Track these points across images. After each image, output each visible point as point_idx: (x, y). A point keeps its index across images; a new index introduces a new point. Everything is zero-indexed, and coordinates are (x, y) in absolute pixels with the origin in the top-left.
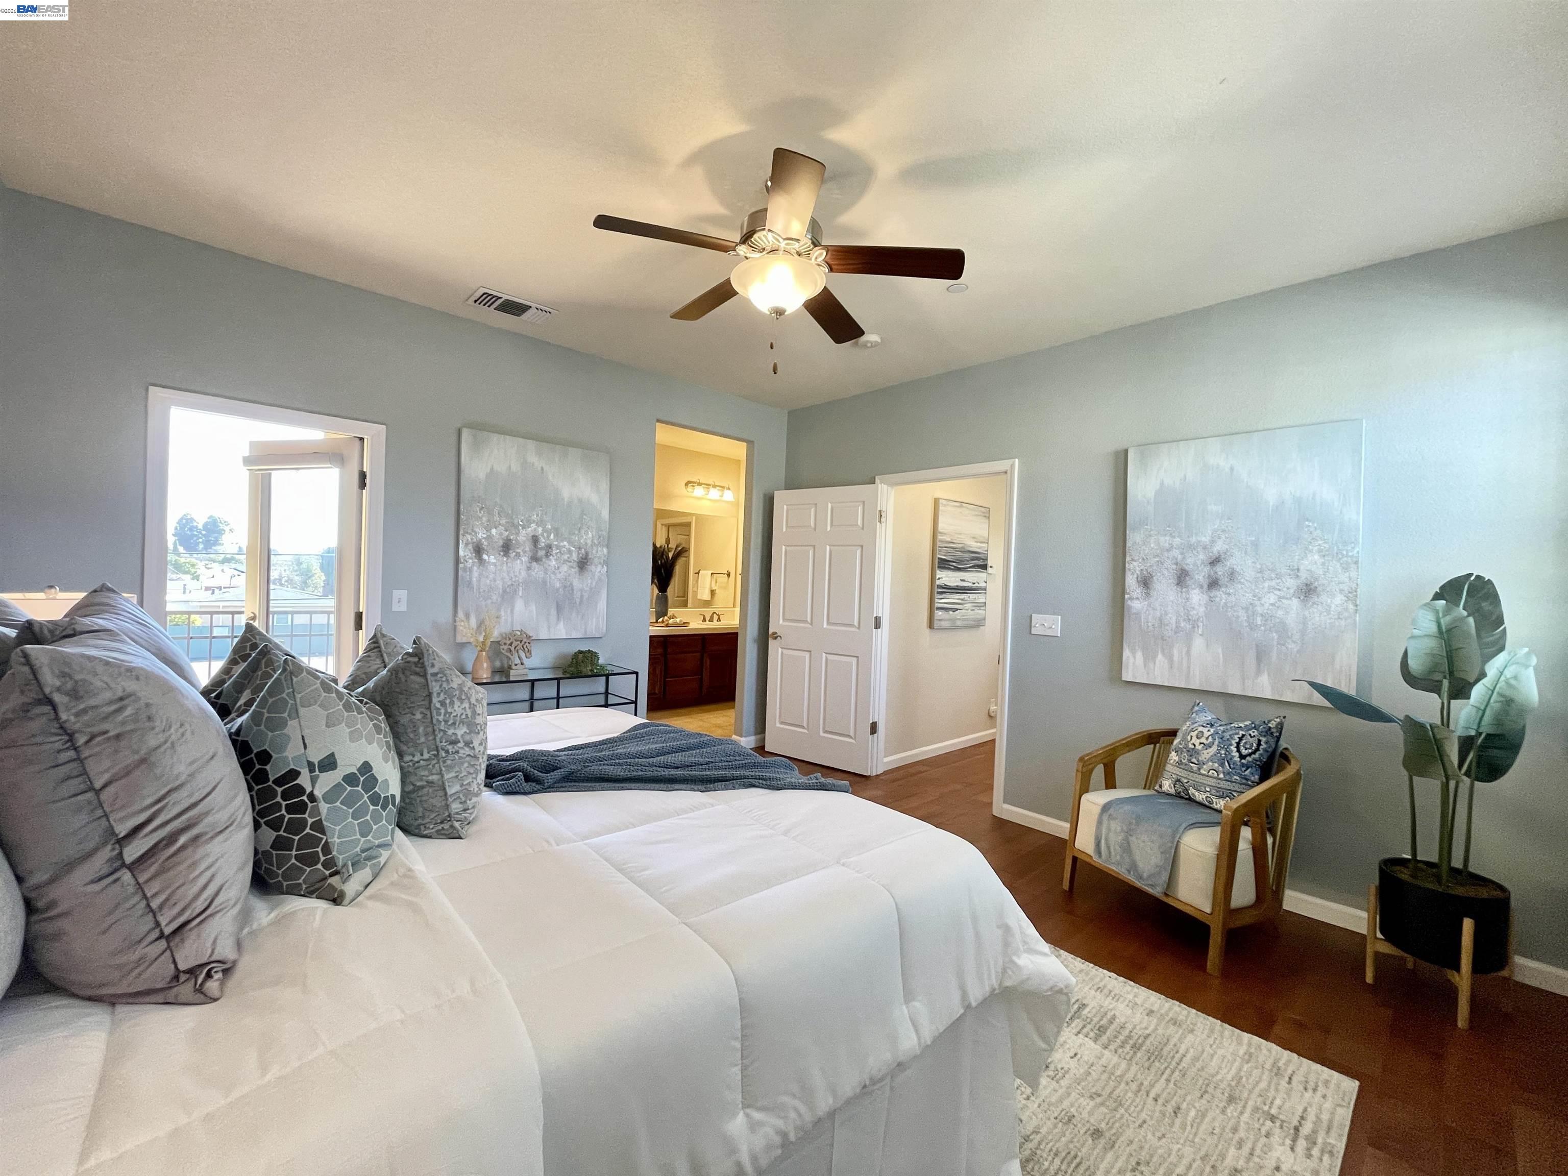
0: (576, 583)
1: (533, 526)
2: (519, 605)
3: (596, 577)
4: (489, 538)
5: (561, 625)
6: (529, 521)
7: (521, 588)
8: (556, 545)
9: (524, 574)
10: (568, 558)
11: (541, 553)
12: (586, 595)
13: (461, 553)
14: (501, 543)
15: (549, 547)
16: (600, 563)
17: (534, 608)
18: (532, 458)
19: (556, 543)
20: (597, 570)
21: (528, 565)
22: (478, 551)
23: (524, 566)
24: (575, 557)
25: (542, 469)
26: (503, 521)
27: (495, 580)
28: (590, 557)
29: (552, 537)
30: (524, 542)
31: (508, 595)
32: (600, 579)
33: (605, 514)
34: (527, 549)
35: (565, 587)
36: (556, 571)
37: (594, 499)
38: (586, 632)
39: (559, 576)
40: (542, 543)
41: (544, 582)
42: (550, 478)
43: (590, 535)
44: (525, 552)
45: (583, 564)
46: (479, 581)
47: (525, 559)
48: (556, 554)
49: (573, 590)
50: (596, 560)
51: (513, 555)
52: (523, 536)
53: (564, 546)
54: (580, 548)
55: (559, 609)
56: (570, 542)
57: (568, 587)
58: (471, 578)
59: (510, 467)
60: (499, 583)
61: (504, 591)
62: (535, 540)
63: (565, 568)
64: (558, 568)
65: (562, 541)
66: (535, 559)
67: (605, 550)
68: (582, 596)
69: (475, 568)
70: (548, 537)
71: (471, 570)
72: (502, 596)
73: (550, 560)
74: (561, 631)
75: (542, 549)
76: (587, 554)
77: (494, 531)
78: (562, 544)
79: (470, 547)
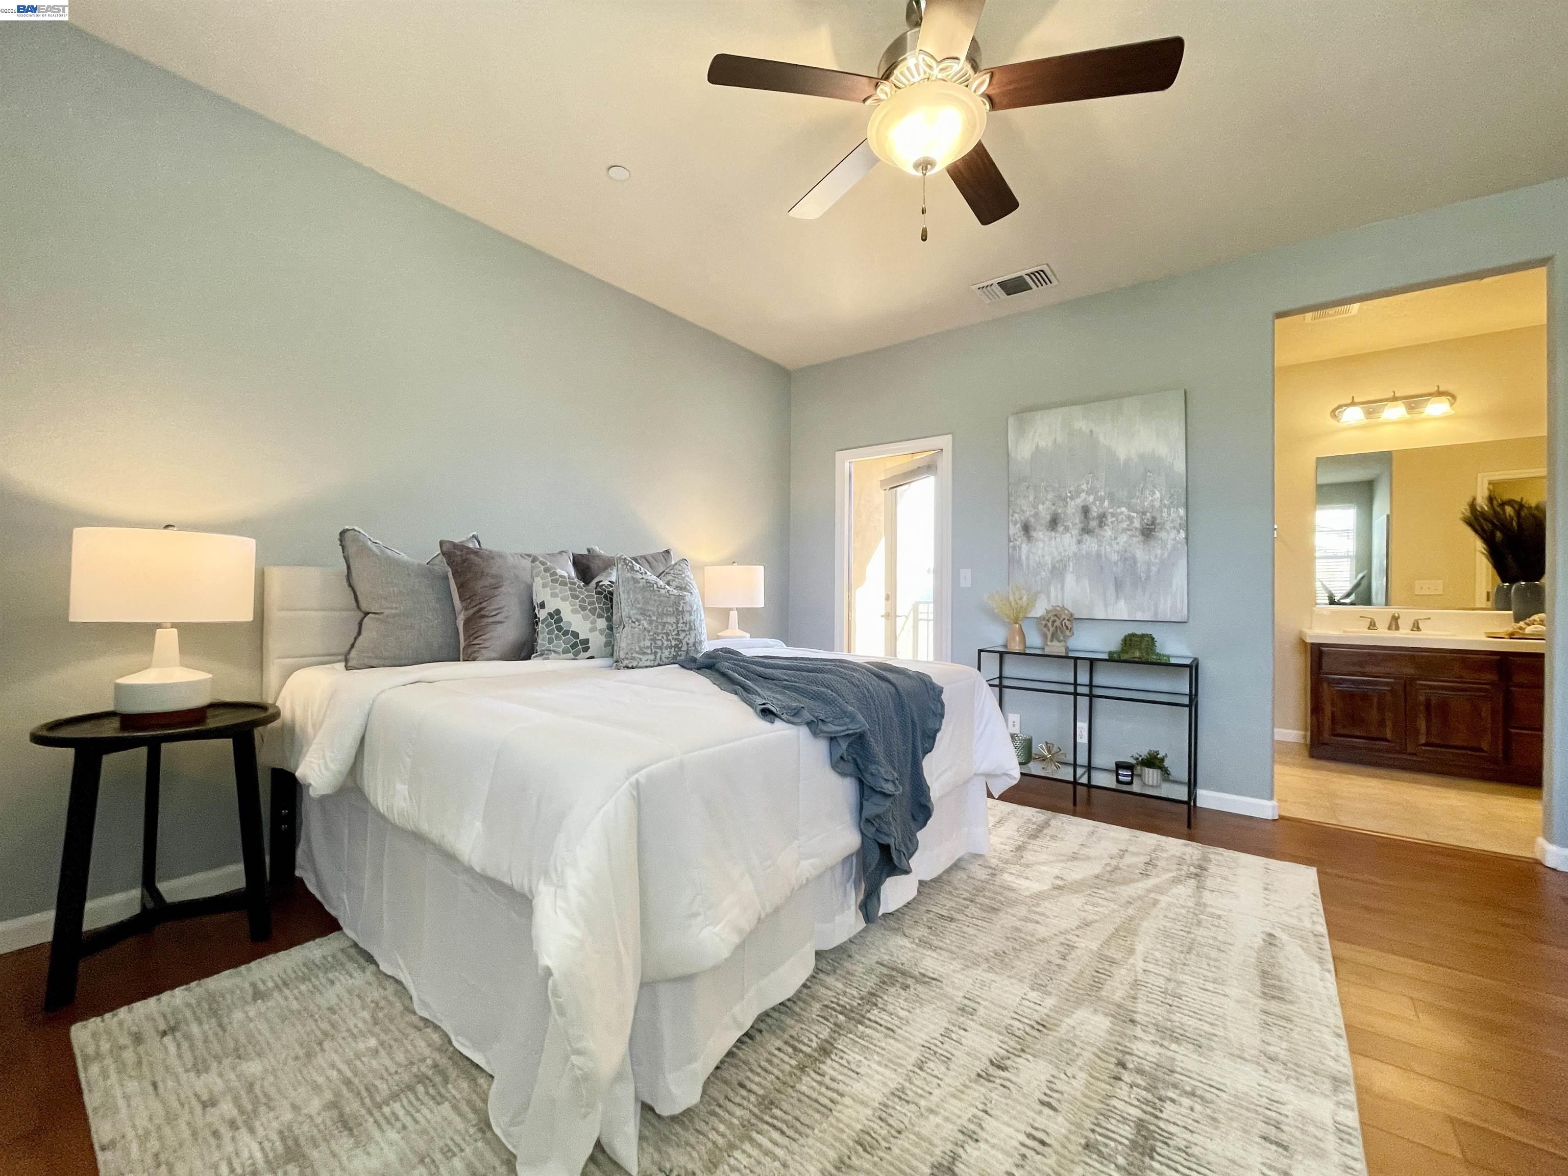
0: (1140, 553)
1: (1083, 495)
2: (1070, 579)
3: (1169, 546)
4: (1036, 515)
5: (1122, 604)
6: (1078, 492)
7: (1071, 564)
8: (1112, 513)
9: (1074, 548)
10: (1128, 525)
11: (1094, 524)
12: (1154, 569)
13: (1011, 532)
14: (1048, 518)
15: (1102, 518)
16: (1174, 528)
17: (1087, 584)
18: (1081, 425)
19: (1111, 510)
20: (1171, 537)
21: (1079, 538)
22: (1026, 529)
23: (1074, 540)
24: (1137, 524)
25: (1091, 431)
26: (1050, 496)
27: (1043, 556)
28: (1158, 521)
29: (1106, 503)
30: (1074, 514)
31: (1058, 571)
32: (1174, 548)
33: (1180, 466)
34: (1077, 521)
35: (1126, 559)
36: (1114, 542)
37: (1163, 450)
38: (1156, 613)
39: (1116, 547)
40: (1095, 511)
41: (1099, 556)
42: (1101, 438)
43: (1158, 495)
44: (1074, 524)
45: (1148, 531)
46: (1028, 558)
47: (1075, 532)
48: (1112, 522)
49: (1135, 563)
50: (1168, 525)
51: (1061, 529)
52: (1072, 508)
53: (1122, 513)
54: (1144, 513)
55: (1118, 585)
56: (1131, 508)
57: (1129, 560)
58: (1020, 557)
59: (1055, 439)
60: (1048, 559)
61: (1054, 567)
62: (1086, 511)
63: (1123, 538)
64: (1116, 539)
65: (1119, 507)
66: (1086, 530)
67: (1182, 512)
68: (1149, 570)
69: (1024, 546)
70: (1102, 502)
71: (1020, 548)
72: (1052, 572)
73: (1105, 530)
74: (1121, 610)
75: (1093, 519)
76: (1154, 518)
77: (1041, 507)
78: (1119, 510)
79: (1018, 526)
